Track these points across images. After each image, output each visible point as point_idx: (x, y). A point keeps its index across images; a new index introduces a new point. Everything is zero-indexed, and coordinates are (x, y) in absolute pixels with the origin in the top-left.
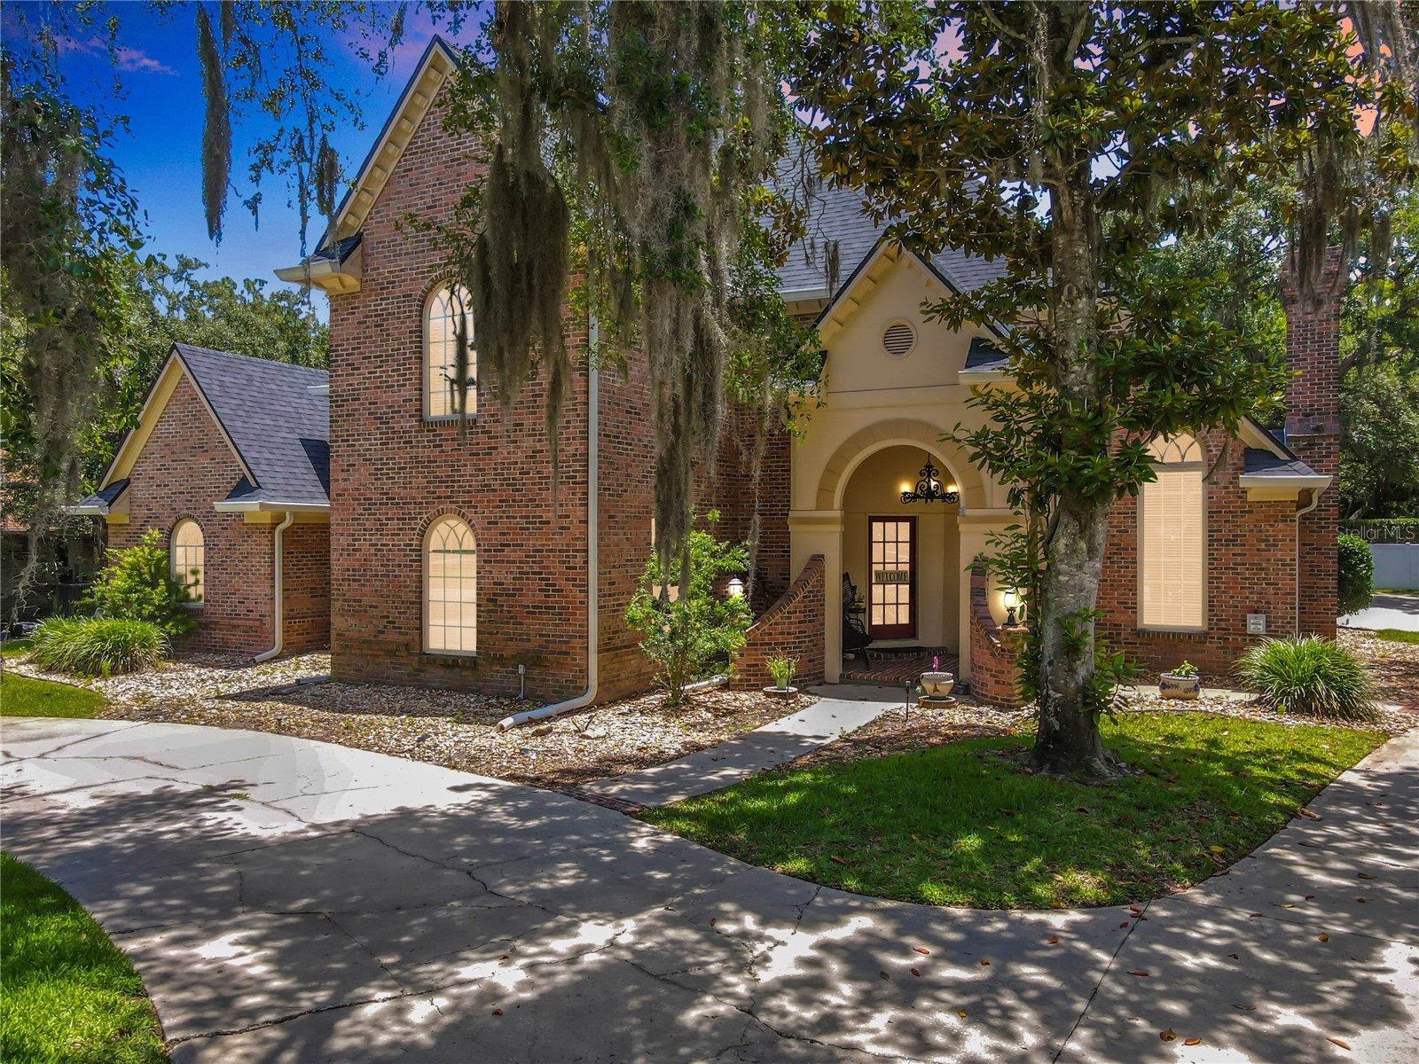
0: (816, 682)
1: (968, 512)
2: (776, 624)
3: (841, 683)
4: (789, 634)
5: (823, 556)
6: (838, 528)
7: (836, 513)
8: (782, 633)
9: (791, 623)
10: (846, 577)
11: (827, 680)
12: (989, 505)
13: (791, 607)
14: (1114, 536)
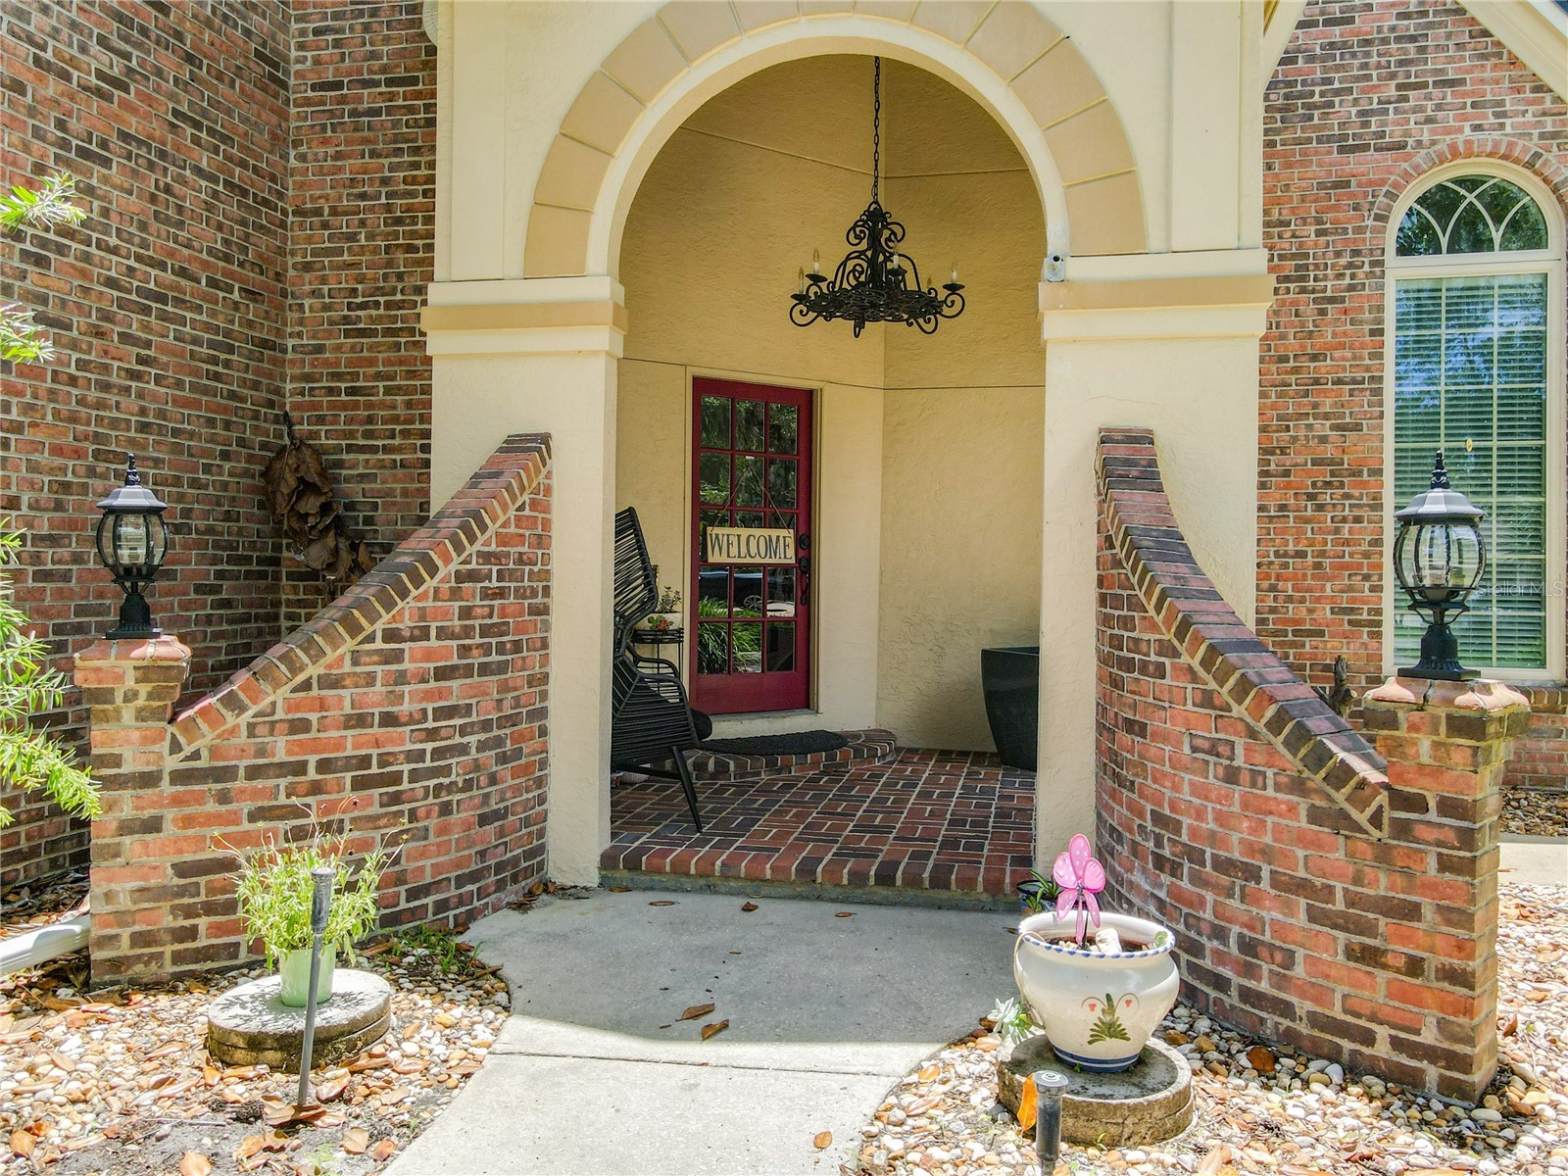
0: (513, 892)
1: (1074, 269)
2: (332, 682)
3: (607, 885)
4: (389, 720)
5: (545, 439)
6: (602, 340)
7: (599, 285)
8: (360, 721)
9: (401, 678)
10: (627, 523)
11: (559, 879)
12: (1155, 241)
13: (406, 613)
14: (1323, 440)
